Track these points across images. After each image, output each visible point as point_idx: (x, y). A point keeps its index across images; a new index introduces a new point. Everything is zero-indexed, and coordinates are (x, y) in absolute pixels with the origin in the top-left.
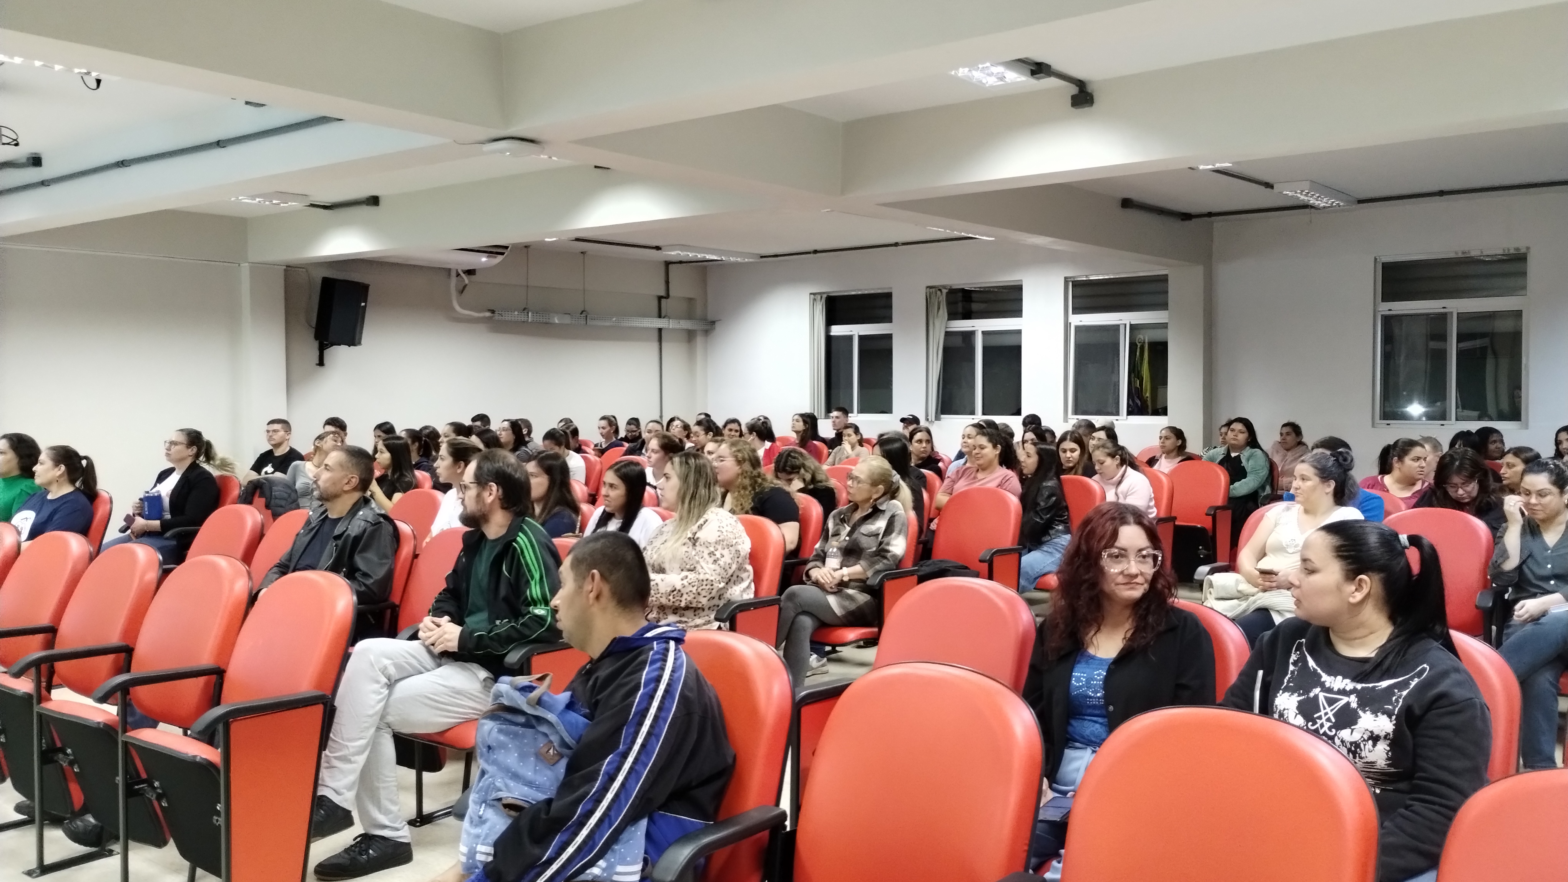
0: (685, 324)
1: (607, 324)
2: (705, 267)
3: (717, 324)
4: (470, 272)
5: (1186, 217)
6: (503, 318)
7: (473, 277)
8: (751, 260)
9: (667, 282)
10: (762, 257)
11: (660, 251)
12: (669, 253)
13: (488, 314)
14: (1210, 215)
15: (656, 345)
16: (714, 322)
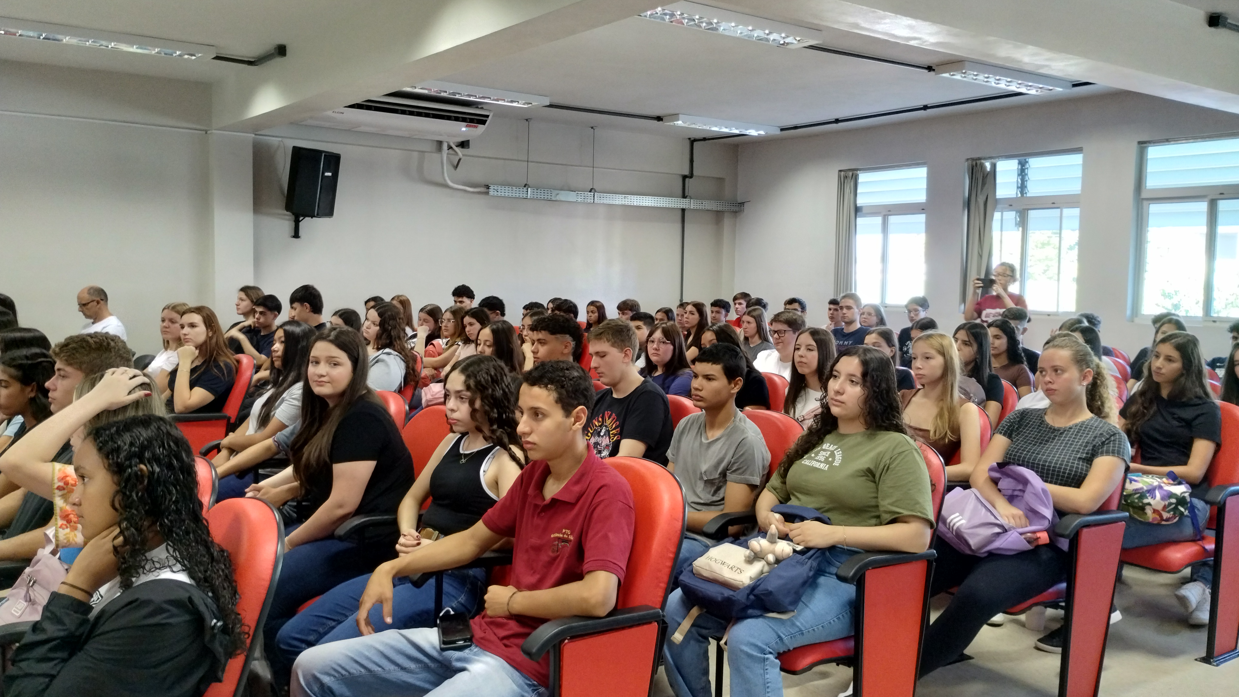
0: (712, 205)
1: (619, 203)
2: (736, 147)
3: (747, 208)
4: (464, 144)
6: (499, 193)
7: (466, 151)
8: (774, 133)
9: (692, 161)
10: (782, 130)
11: (661, 122)
12: (673, 125)
13: (483, 190)
15: (679, 226)
16: (743, 203)
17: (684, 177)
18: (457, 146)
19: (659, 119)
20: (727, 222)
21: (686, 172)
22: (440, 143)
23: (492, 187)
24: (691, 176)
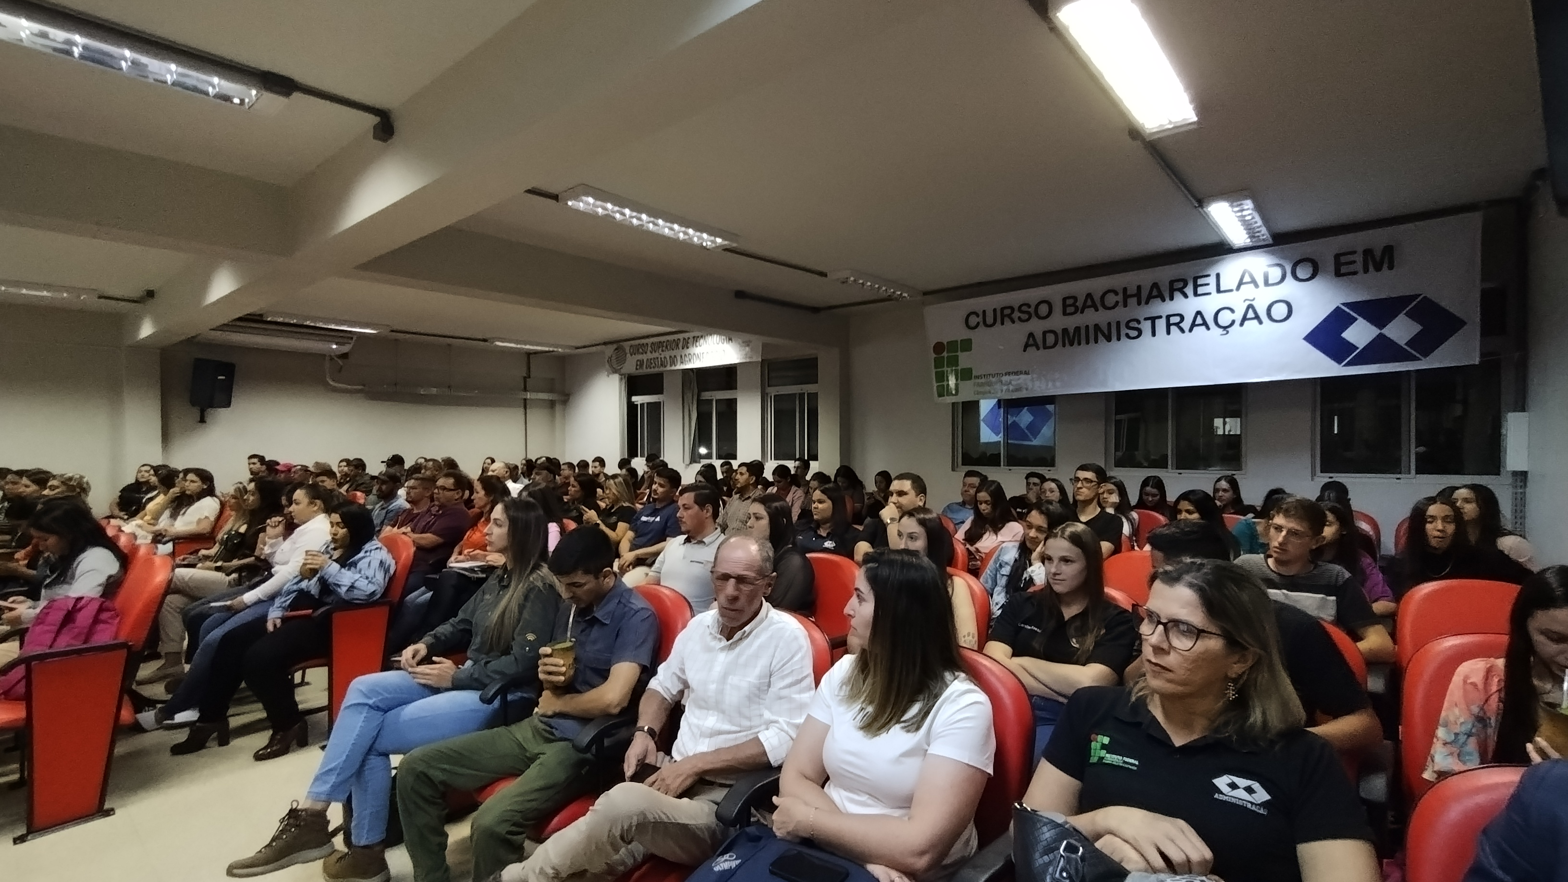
0: (548, 396)
1: (472, 395)
2: (563, 358)
3: (571, 396)
5: (815, 310)
6: (373, 390)
7: (346, 361)
9: (529, 368)
11: (487, 343)
12: (496, 344)
13: (360, 387)
14: (831, 308)
15: (522, 410)
16: (568, 395)
17: (525, 378)
18: (338, 358)
19: (485, 340)
20: (558, 407)
21: (525, 375)
22: (325, 355)
23: (370, 386)
24: (529, 377)
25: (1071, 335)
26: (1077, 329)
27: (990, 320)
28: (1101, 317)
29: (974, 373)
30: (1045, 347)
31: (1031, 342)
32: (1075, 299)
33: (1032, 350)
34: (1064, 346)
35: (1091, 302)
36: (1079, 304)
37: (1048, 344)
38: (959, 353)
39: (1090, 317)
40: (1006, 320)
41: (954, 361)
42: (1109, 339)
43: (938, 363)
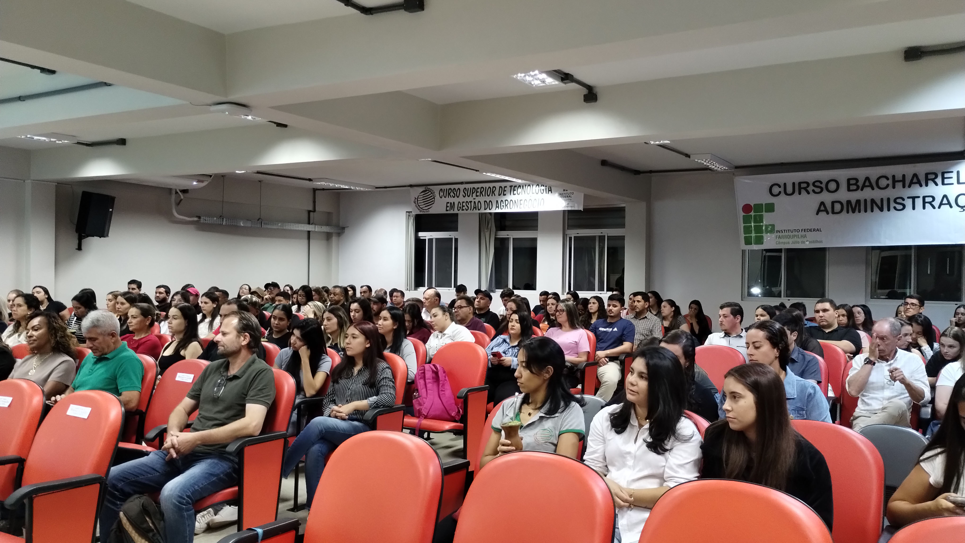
0: (326, 229)
1: (275, 227)
2: (339, 194)
3: (346, 230)
4: (185, 191)
5: (637, 172)
6: (206, 221)
7: (187, 195)
8: (369, 189)
9: (314, 202)
10: (376, 188)
11: (311, 182)
12: (318, 183)
13: (196, 219)
14: (651, 172)
15: (306, 241)
16: (343, 228)
17: (309, 212)
18: (180, 192)
19: (310, 180)
20: (334, 239)
21: (311, 208)
22: (170, 190)
23: (202, 218)
24: (314, 211)
25: (854, 206)
26: (858, 202)
27: (789, 189)
28: (877, 194)
29: (776, 229)
30: (833, 213)
31: (822, 208)
32: (857, 180)
33: (823, 214)
34: (848, 212)
35: (868, 183)
36: (860, 184)
37: (835, 211)
38: (764, 213)
39: (867, 194)
40: (803, 191)
41: (759, 219)
42: (881, 209)
43: (746, 220)
